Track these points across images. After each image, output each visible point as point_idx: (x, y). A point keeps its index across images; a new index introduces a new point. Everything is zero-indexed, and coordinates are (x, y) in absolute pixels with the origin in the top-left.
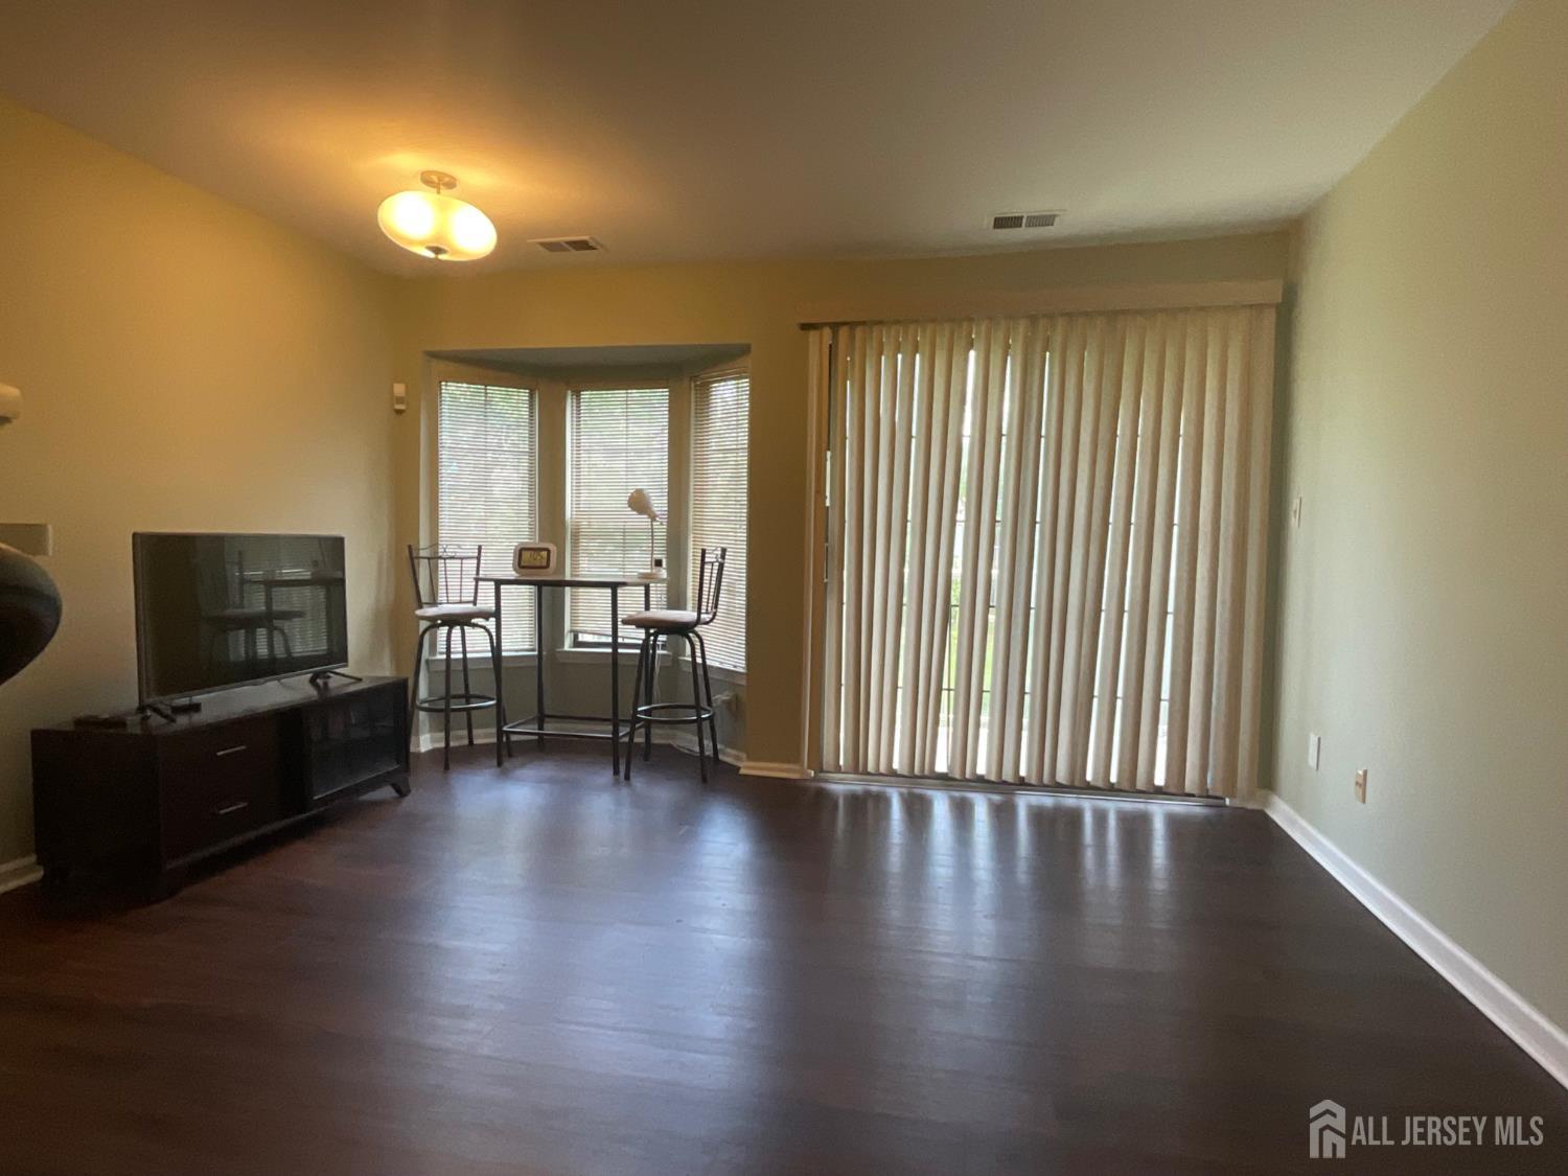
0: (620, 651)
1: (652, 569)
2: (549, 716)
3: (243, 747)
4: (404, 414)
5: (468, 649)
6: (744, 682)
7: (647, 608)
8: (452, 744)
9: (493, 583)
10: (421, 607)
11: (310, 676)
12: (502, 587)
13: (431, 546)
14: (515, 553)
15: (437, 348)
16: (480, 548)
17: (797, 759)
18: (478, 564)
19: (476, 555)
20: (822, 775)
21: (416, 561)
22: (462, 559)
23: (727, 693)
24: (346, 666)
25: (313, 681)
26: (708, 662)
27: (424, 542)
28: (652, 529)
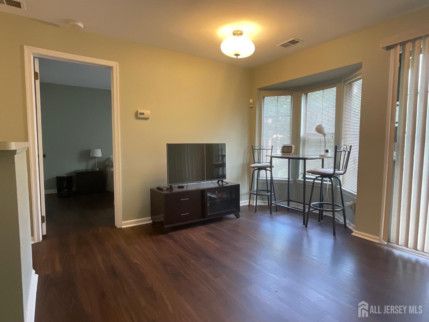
0: (306, 180)
1: (325, 153)
2: (291, 201)
3: (188, 199)
4: (253, 108)
5: (267, 177)
6: (356, 198)
7: (323, 167)
8: (258, 204)
9: (270, 157)
10: (255, 163)
11: (217, 181)
12: (273, 158)
13: (259, 146)
14: (282, 148)
15: (260, 87)
16: (272, 146)
17: (378, 234)
18: (272, 151)
19: (271, 148)
20: (390, 244)
21: (254, 150)
22: (267, 149)
23: (351, 202)
24: (226, 179)
25: (218, 182)
26: (342, 188)
27: (257, 144)
28: (325, 139)
